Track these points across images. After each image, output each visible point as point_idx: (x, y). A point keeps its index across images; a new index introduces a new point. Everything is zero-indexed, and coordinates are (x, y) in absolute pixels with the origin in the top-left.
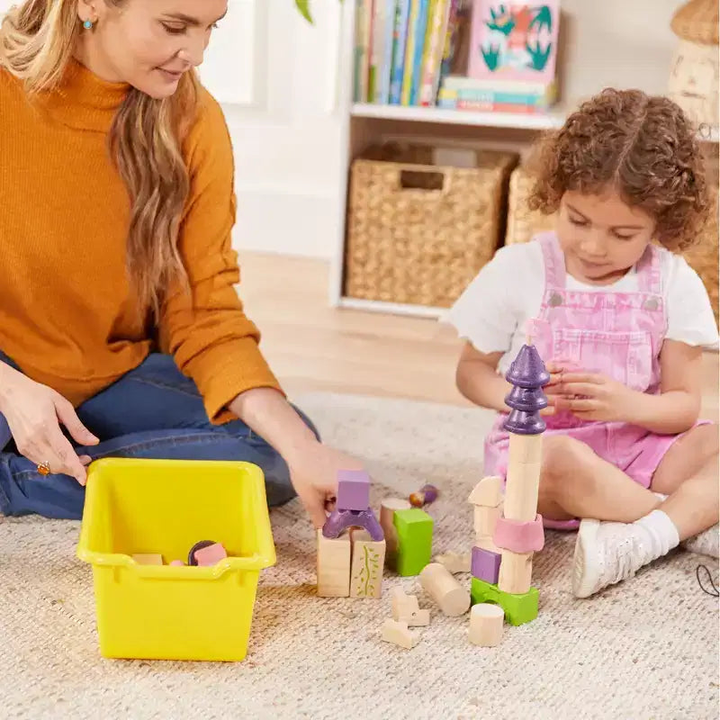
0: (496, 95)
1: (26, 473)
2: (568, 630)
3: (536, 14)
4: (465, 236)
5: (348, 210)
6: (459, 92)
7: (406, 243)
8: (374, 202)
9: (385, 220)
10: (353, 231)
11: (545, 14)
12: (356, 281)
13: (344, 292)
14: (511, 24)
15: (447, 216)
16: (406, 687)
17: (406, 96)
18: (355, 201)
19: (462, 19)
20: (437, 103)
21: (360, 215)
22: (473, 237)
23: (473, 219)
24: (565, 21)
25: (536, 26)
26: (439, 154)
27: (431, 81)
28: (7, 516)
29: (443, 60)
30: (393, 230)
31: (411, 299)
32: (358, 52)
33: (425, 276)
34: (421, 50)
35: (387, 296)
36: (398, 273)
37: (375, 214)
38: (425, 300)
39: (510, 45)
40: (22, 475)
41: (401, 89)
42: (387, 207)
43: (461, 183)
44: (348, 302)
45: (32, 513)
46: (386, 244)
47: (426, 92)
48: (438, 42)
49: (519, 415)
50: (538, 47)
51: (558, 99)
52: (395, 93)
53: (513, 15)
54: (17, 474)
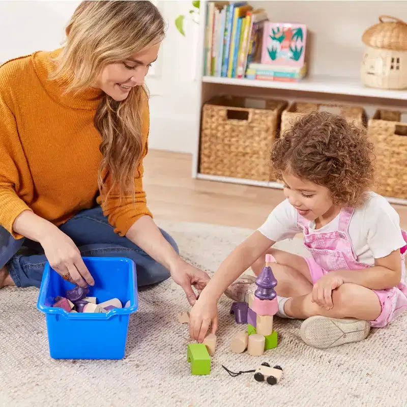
0: (275, 73)
3: (295, 32)
4: (259, 143)
5: (201, 130)
6: (257, 70)
7: (230, 146)
8: (214, 126)
9: (219, 135)
10: (203, 139)
11: (299, 32)
12: (204, 165)
13: (199, 171)
14: (283, 36)
15: (250, 133)
17: (230, 72)
18: (204, 126)
20: (245, 76)
21: (207, 132)
22: (263, 144)
23: (263, 135)
25: (295, 38)
26: (247, 101)
27: (242, 66)
29: (248, 55)
30: (223, 140)
31: (232, 175)
32: (206, 50)
33: (238, 163)
34: (238, 50)
35: (220, 173)
36: (226, 161)
37: (214, 132)
38: (240, 175)
39: (282, 48)
40: (26, 266)
41: (227, 69)
42: (220, 128)
43: (257, 117)
44: (201, 176)
45: (30, 286)
46: (219, 147)
47: (240, 70)
48: (246, 45)
50: (296, 49)
51: (306, 75)
52: (225, 71)
53: (283, 33)
54: (24, 266)
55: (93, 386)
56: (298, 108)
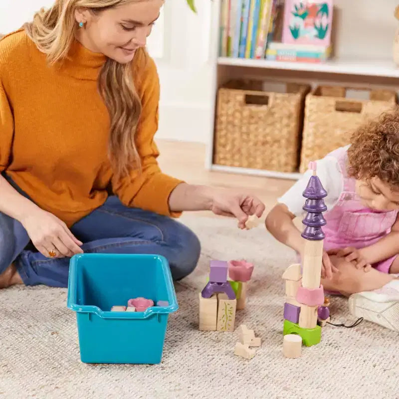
0: (298, 53)
1: (38, 262)
2: (337, 348)
3: (320, 8)
5: (216, 117)
6: (277, 50)
7: (248, 134)
8: (230, 112)
9: (237, 122)
10: (218, 127)
11: (325, 8)
12: (220, 155)
13: (214, 161)
14: (306, 13)
15: (270, 120)
16: (247, 381)
17: (248, 53)
18: (220, 112)
19: (279, 11)
20: (265, 57)
21: (223, 119)
22: (285, 132)
23: (285, 121)
24: (336, 11)
25: (320, 14)
26: (266, 85)
27: (262, 45)
28: (27, 285)
29: (269, 35)
30: (241, 128)
31: (250, 166)
32: (221, 29)
33: (258, 153)
34: (256, 27)
35: (237, 163)
36: (244, 151)
37: (231, 119)
38: (258, 166)
39: (306, 25)
40: (35, 263)
41: (245, 50)
42: (238, 115)
43: (278, 101)
44: (217, 167)
45: (40, 284)
46: (237, 135)
47: (259, 51)
48: (266, 23)
49: (310, 230)
50: (321, 26)
51: (332, 55)
52: (242, 51)
53: (307, 8)
54: (33, 262)
55: (116, 388)
56: (324, 91)
